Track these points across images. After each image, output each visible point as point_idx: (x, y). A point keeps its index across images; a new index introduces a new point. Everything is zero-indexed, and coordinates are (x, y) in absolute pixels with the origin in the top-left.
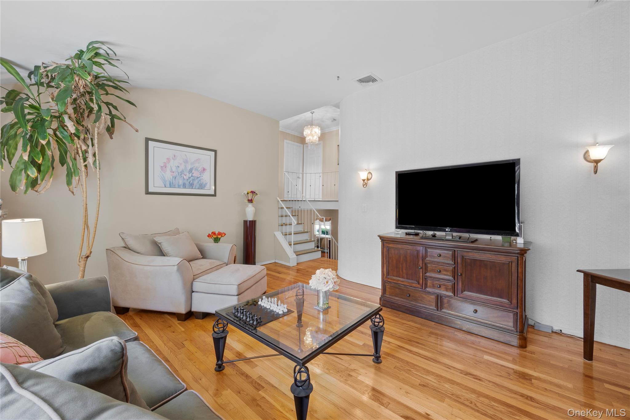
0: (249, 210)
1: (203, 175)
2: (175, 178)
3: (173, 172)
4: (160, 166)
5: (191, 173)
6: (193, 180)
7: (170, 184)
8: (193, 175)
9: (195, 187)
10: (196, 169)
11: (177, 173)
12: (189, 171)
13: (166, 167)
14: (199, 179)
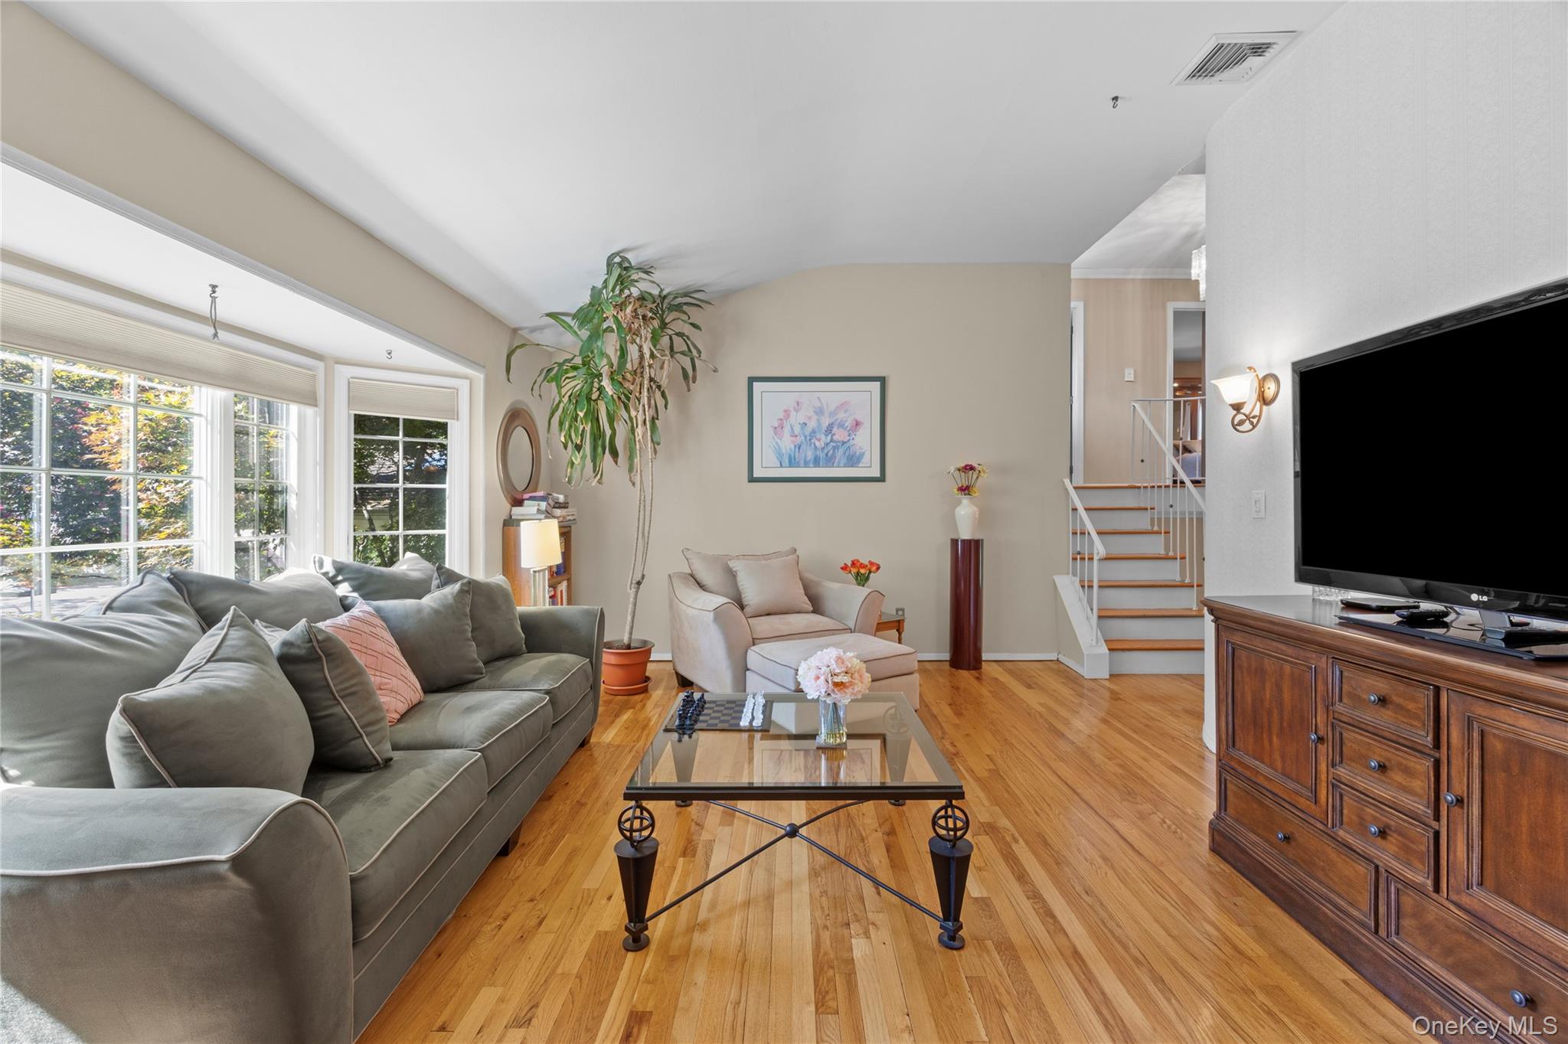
0: (963, 513)
1: (855, 435)
2: (799, 448)
3: (796, 436)
4: (772, 427)
5: (830, 435)
6: (834, 448)
7: (790, 461)
8: (834, 437)
9: (839, 463)
10: (841, 426)
11: (803, 438)
12: (826, 431)
13: (782, 428)
14: (847, 445)
